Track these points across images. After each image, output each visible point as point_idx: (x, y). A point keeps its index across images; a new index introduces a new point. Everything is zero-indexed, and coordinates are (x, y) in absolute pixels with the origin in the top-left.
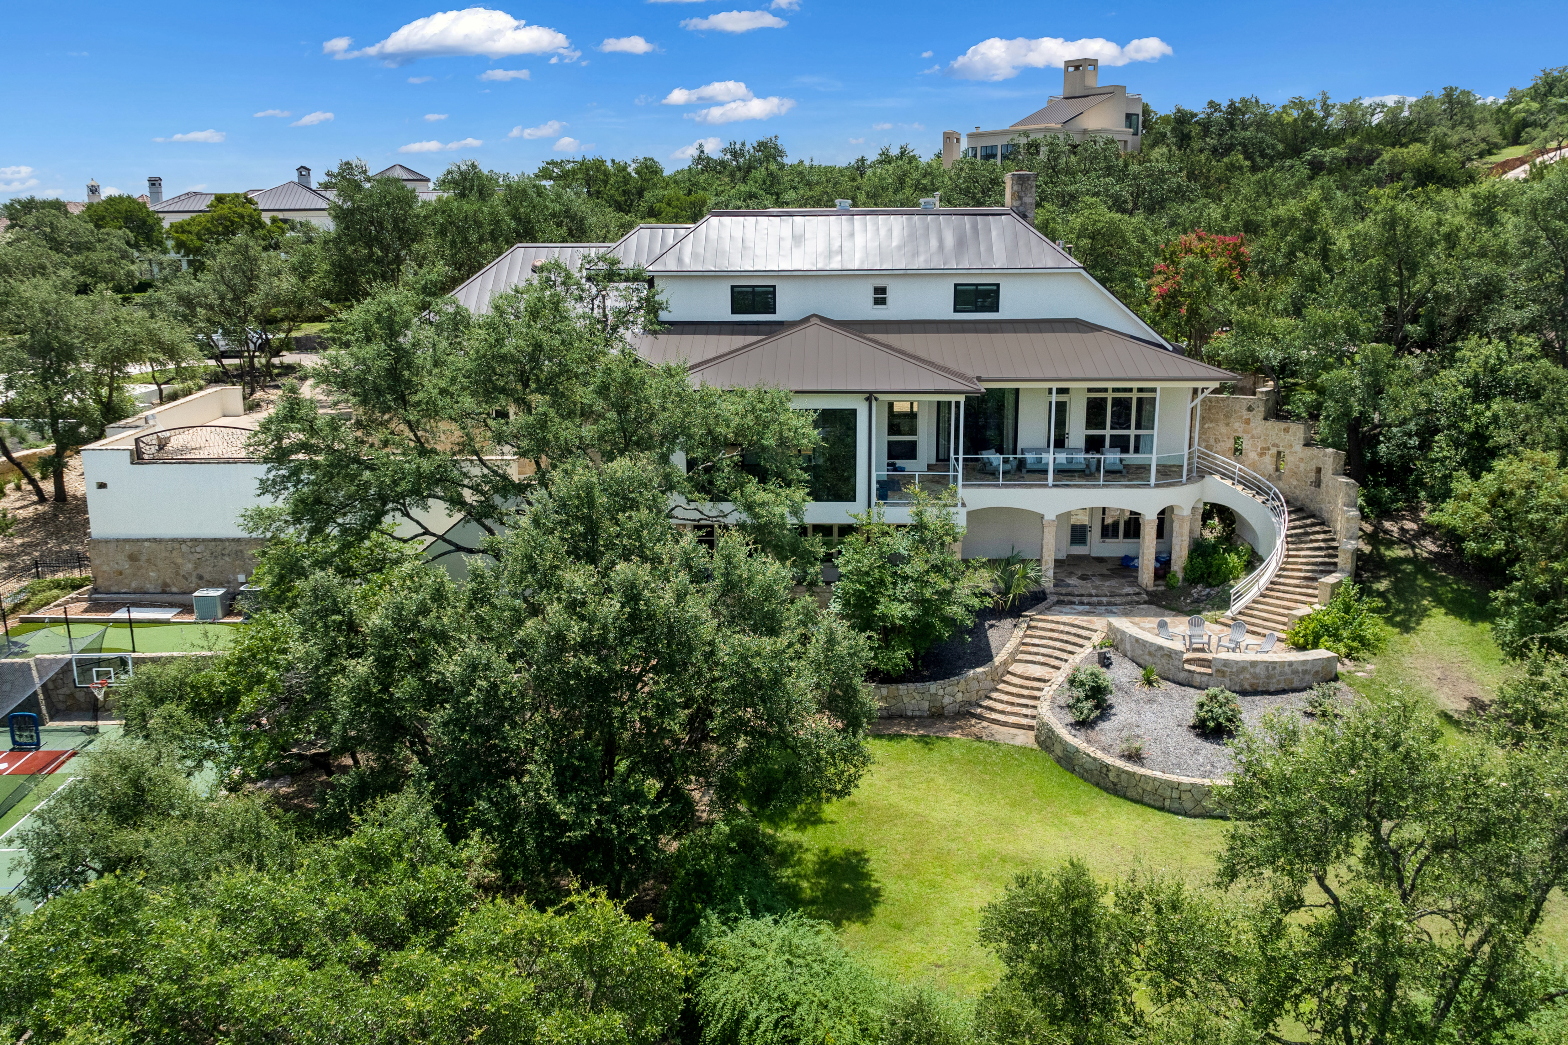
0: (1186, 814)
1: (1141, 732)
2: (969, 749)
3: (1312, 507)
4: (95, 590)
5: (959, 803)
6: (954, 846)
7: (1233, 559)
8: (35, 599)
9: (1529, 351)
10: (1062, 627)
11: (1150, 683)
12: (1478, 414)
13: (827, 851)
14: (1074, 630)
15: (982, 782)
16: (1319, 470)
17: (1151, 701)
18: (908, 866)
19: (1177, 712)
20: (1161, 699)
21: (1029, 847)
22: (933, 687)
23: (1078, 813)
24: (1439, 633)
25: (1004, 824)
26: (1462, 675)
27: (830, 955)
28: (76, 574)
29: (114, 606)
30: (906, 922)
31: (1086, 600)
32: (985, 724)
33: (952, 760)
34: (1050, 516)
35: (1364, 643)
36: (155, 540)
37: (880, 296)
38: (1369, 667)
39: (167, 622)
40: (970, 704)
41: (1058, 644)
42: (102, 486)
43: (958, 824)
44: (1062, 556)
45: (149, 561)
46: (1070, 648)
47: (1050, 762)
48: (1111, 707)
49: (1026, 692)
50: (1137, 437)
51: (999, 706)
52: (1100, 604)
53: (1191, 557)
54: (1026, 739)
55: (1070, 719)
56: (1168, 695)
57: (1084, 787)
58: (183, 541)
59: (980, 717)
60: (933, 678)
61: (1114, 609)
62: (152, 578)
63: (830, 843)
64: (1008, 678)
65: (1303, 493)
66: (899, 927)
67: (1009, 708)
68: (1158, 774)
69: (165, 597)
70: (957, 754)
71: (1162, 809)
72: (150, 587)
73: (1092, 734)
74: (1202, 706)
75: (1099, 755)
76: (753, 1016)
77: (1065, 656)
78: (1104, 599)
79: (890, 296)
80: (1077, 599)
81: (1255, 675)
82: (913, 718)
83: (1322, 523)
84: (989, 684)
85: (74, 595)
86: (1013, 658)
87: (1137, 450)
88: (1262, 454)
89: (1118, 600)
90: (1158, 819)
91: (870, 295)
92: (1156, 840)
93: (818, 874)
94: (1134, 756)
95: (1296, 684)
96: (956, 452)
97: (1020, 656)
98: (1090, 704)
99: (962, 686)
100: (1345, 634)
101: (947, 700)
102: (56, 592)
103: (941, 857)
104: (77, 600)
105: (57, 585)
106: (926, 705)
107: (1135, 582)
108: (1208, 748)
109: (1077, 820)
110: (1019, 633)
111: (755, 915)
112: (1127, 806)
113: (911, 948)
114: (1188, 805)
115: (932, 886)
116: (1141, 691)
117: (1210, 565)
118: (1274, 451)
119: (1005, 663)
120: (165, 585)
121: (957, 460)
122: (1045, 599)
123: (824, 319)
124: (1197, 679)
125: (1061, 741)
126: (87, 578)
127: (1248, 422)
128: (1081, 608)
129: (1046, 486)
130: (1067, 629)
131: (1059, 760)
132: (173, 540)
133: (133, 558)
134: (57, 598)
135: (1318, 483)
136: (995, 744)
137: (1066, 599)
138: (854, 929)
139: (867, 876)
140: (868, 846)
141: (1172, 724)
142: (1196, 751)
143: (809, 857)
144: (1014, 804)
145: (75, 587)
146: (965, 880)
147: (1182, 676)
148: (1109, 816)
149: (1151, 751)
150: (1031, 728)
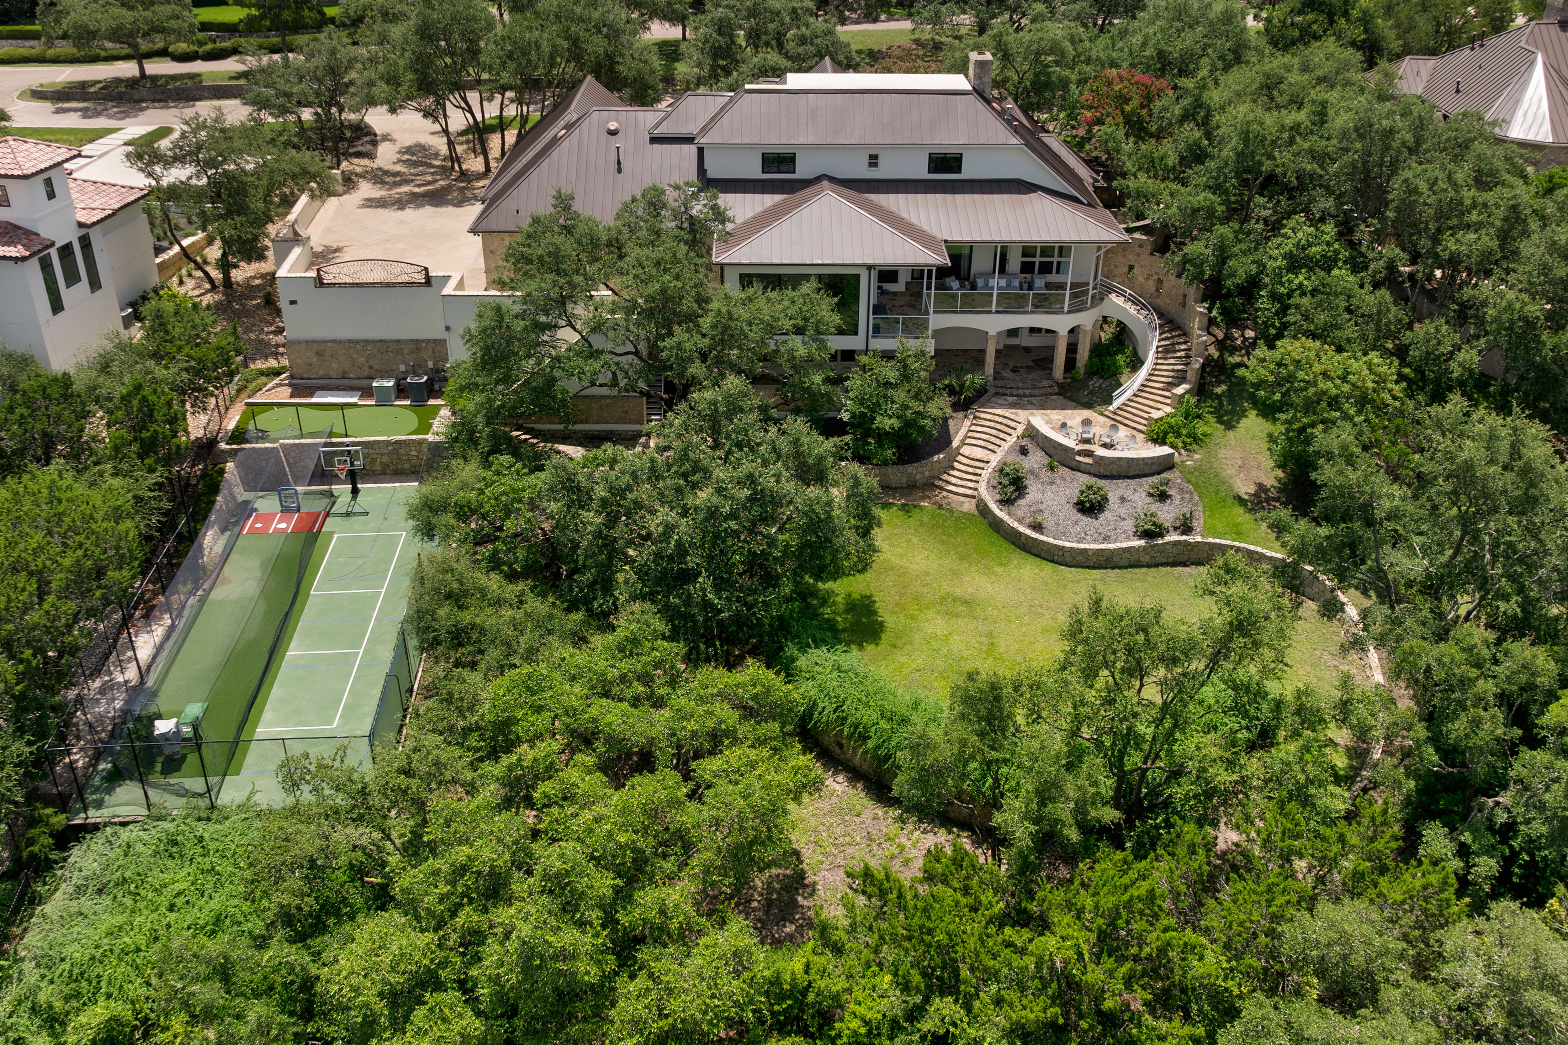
0: (1067, 565)
1: (1042, 507)
2: (933, 516)
3: (1179, 320)
4: (292, 377)
5: (927, 557)
6: (925, 590)
7: (1120, 359)
8: (252, 386)
9: (1327, 238)
10: (997, 418)
11: (1052, 468)
12: (1290, 282)
13: (850, 595)
14: (1005, 421)
15: (942, 542)
16: (1185, 296)
17: (1052, 483)
18: (897, 604)
19: (1068, 492)
20: (1058, 481)
21: (970, 590)
22: (910, 468)
23: (1000, 565)
24: (1247, 429)
25: (956, 574)
26: (1254, 464)
27: (861, 670)
28: (272, 363)
29: (310, 391)
30: (899, 643)
31: (1015, 392)
32: (945, 494)
33: (922, 524)
34: (992, 332)
35: (1196, 439)
36: (335, 341)
37: (873, 160)
38: (1197, 456)
39: (355, 405)
40: (934, 478)
41: (994, 432)
42: (293, 302)
43: (927, 574)
44: (1001, 347)
45: (332, 356)
46: (1002, 435)
47: (985, 526)
48: (1026, 487)
49: (971, 470)
50: (1059, 263)
51: (954, 480)
52: (1025, 395)
53: (1090, 358)
54: (969, 506)
55: (998, 497)
56: (1063, 478)
57: (1006, 545)
58: (357, 342)
59: (942, 489)
60: (911, 462)
61: (1033, 400)
62: (334, 368)
63: (851, 589)
64: (960, 458)
65: (1173, 309)
66: (894, 646)
67: (959, 482)
68: (1051, 540)
69: (346, 382)
70: (925, 519)
71: (1052, 561)
72: (333, 374)
73: (1012, 508)
74: (1082, 492)
75: (1015, 525)
76: (821, 705)
77: (998, 442)
78: (1028, 392)
79: (881, 161)
80: (1008, 391)
81: (1120, 466)
82: (896, 488)
83: (1185, 334)
84: (947, 464)
85: (277, 381)
86: (963, 443)
87: (1058, 272)
88: (1147, 279)
89: (1037, 392)
90: (1049, 567)
91: (866, 160)
92: (1046, 584)
93: (847, 611)
94: (1037, 527)
95: (1146, 471)
96: (929, 288)
97: (968, 441)
98: (1012, 488)
99: (929, 466)
100: (1184, 432)
101: (918, 476)
102: (264, 379)
103: (917, 598)
104: (281, 385)
105: (262, 373)
106: (904, 480)
107: (1049, 376)
108: (1085, 520)
109: (999, 570)
110: (967, 423)
111: (817, 647)
112: (1032, 559)
113: (902, 659)
114: (1068, 559)
115: (913, 618)
116: (1045, 475)
117: (1103, 364)
118: (1156, 277)
119: (958, 448)
120: (345, 372)
121: (929, 296)
122: (986, 391)
123: (832, 179)
124: (1083, 467)
125: (992, 513)
126: (284, 367)
127: (1138, 255)
128: (1011, 399)
129: (990, 312)
130: (1000, 420)
131: (990, 525)
132: (350, 341)
133: (319, 354)
134: (265, 384)
135: (1184, 305)
136: (951, 511)
137: (1001, 391)
138: (870, 648)
139: (875, 613)
140: (875, 592)
141: (1064, 501)
142: (1076, 523)
143: (839, 599)
144: (962, 559)
145: (277, 373)
146: (931, 614)
147: (1073, 464)
148: (1019, 567)
149: (1049, 523)
150: (973, 497)
